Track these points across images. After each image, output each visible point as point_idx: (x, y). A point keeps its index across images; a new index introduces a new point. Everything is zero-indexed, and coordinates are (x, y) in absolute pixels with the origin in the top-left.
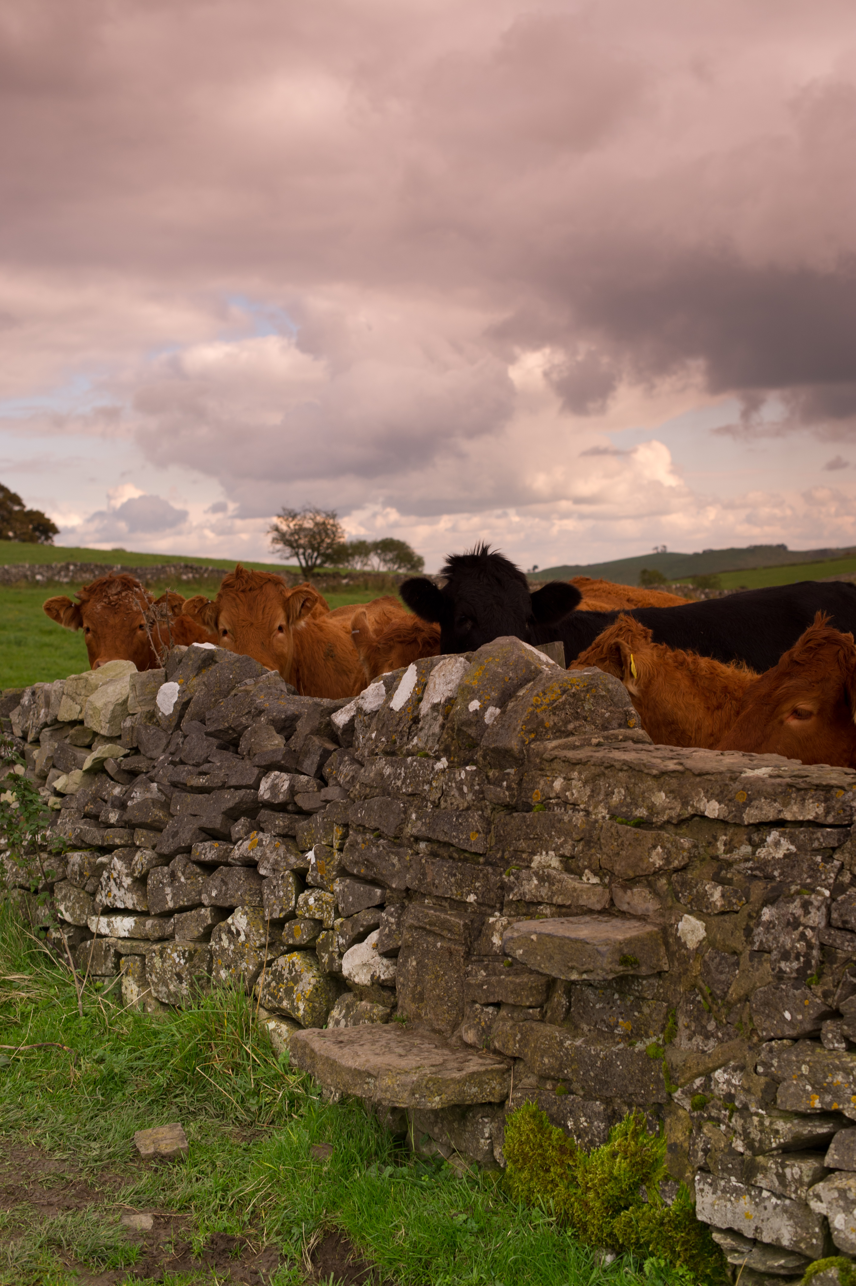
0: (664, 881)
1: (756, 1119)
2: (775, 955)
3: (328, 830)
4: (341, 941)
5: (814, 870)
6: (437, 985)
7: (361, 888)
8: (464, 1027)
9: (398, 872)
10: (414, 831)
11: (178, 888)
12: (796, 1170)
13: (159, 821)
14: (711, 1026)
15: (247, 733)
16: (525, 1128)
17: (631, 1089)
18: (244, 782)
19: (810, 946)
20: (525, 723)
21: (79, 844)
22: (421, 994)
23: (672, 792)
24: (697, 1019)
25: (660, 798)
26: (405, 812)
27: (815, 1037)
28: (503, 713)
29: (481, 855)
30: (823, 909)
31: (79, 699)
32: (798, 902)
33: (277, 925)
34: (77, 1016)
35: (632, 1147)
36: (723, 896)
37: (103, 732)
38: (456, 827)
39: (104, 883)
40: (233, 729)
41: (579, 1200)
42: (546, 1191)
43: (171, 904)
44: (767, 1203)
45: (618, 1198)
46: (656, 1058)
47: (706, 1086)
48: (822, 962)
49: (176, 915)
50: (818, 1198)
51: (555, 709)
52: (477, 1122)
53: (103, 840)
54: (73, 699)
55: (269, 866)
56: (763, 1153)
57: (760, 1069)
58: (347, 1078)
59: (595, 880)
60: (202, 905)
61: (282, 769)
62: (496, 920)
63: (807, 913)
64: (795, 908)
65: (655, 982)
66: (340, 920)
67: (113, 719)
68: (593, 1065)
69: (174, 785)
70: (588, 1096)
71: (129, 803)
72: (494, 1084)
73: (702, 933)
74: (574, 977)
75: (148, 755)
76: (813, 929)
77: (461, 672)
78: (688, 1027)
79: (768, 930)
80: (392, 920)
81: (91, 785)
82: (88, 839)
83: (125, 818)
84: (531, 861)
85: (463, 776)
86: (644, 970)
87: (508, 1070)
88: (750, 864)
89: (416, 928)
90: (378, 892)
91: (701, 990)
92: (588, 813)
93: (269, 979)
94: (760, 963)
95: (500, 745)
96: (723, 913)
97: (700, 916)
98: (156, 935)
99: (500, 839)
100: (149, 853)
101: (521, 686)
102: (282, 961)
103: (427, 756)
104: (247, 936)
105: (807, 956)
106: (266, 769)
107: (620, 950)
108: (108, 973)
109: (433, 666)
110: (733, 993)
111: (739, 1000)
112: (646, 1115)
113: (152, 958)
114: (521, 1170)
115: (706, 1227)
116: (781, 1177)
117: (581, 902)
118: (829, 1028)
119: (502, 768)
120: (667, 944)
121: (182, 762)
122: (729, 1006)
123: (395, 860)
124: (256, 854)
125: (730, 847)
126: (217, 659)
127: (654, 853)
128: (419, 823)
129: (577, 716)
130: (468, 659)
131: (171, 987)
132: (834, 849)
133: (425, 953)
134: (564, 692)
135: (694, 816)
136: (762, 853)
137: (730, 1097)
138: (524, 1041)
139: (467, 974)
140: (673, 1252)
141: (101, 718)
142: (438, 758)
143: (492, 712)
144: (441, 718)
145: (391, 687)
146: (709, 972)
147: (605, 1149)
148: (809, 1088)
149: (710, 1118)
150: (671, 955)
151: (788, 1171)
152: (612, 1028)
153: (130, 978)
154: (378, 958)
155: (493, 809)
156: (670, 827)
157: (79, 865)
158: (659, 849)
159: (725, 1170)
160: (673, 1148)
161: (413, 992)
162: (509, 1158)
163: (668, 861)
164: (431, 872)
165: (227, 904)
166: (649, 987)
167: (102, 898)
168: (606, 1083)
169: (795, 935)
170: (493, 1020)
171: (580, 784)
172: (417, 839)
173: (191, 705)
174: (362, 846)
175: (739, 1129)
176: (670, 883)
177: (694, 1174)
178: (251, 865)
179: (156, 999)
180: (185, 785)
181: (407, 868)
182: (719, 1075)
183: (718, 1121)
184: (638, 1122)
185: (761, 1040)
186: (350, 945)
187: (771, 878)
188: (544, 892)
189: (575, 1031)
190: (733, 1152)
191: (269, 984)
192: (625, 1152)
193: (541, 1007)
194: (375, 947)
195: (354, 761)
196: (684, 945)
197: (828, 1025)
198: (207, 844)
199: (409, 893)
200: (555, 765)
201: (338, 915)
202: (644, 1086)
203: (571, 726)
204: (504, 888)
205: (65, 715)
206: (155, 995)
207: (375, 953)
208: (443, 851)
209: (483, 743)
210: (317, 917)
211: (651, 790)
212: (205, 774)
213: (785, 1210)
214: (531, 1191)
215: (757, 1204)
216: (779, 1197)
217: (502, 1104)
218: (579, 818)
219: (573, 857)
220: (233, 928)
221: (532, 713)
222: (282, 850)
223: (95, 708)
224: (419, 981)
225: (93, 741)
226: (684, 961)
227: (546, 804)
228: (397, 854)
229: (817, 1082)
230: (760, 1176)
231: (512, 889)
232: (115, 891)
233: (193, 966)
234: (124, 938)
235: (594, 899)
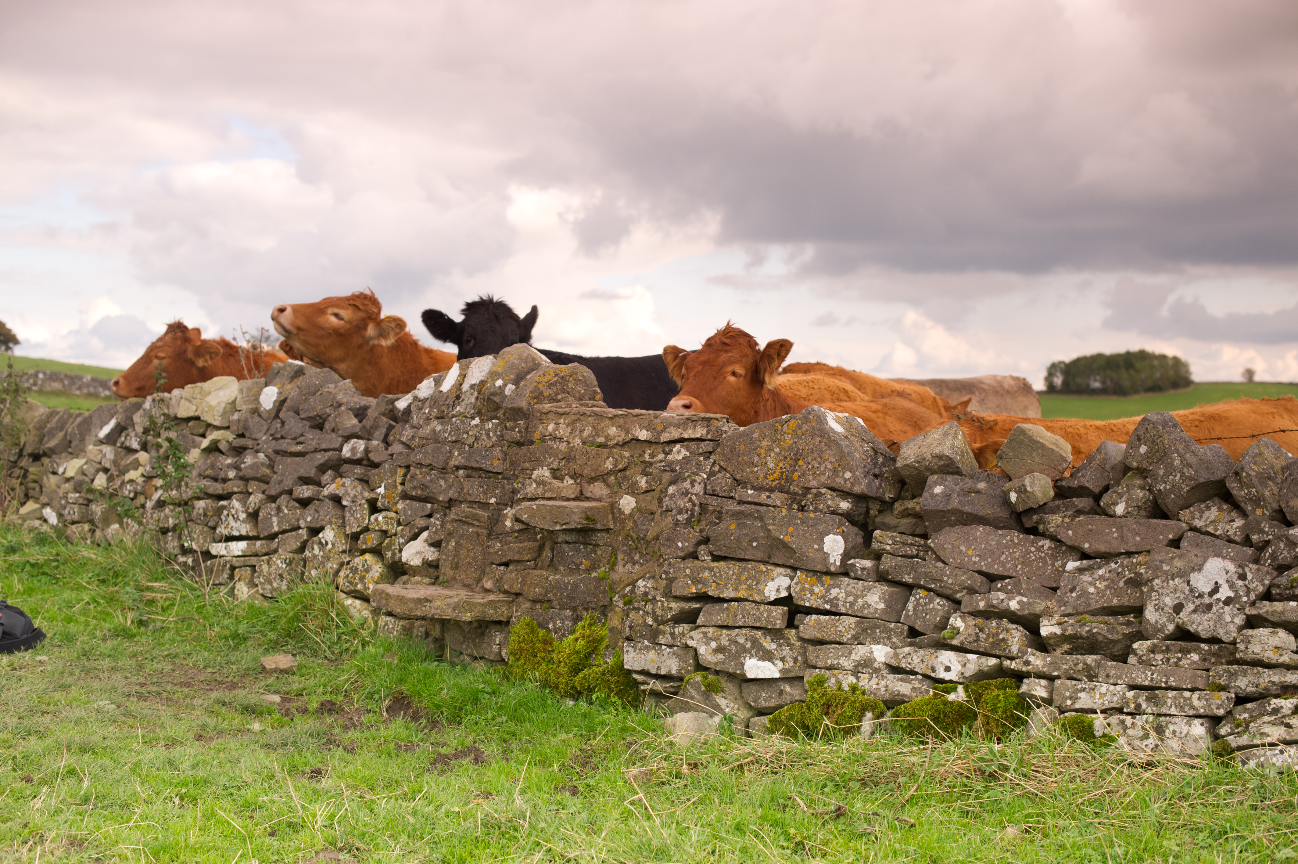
0: (613, 478)
1: (659, 603)
2: (674, 512)
3: (394, 473)
4: (402, 541)
5: (699, 465)
6: (468, 556)
7: (416, 504)
8: (484, 580)
9: (445, 490)
10: (457, 463)
11: (282, 517)
12: (681, 629)
13: (267, 476)
14: (637, 557)
15: (330, 419)
16: (522, 632)
17: (588, 599)
18: (332, 447)
19: (694, 505)
20: (531, 392)
21: (202, 495)
22: (457, 564)
23: (620, 426)
24: (629, 554)
25: (613, 431)
26: (450, 452)
27: (694, 556)
28: (517, 388)
29: (499, 473)
30: (702, 484)
31: (194, 402)
32: (688, 481)
33: (355, 537)
34: (204, 606)
35: (588, 632)
36: (647, 482)
37: (216, 423)
38: (484, 458)
39: (224, 519)
40: (320, 417)
41: (554, 671)
42: (534, 669)
43: (276, 529)
44: (664, 652)
45: (578, 664)
46: (603, 579)
47: (632, 591)
48: (700, 514)
49: (280, 536)
50: (692, 638)
51: (550, 385)
52: (492, 636)
53: (223, 489)
54: (190, 401)
55: (349, 499)
56: (664, 623)
57: (663, 576)
58: (411, 605)
59: (572, 482)
60: (299, 528)
61: (359, 437)
62: (509, 512)
63: (693, 486)
64: (687, 485)
65: (604, 534)
66: (401, 528)
67: (224, 414)
68: (566, 589)
69: (277, 452)
70: (562, 608)
71: (243, 466)
72: (503, 609)
73: (634, 504)
74: (558, 527)
75: (253, 436)
76: (696, 495)
77: (490, 365)
78: (623, 560)
79: (671, 498)
80: (438, 523)
81: (206, 459)
82: (211, 491)
83: (241, 474)
84: (532, 474)
85: (490, 426)
86: (599, 526)
87: (513, 601)
88: (663, 464)
89: (456, 521)
90: (429, 505)
91: (632, 537)
92: (568, 442)
93: (347, 572)
94: (666, 517)
95: (515, 405)
96: (646, 492)
97: (633, 494)
98: (264, 551)
99: (512, 463)
100: (260, 496)
101: (529, 373)
102: (358, 561)
103: (466, 417)
104: (333, 545)
105: (692, 510)
106: (347, 438)
107: (586, 512)
108: (224, 582)
109: (470, 363)
110: (650, 536)
111: (653, 539)
112: (596, 614)
113: (261, 565)
114: (518, 659)
115: (630, 672)
116: (672, 634)
117: (563, 495)
118: (702, 549)
119: (515, 420)
120: (613, 513)
121: (283, 437)
122: (648, 543)
123: (442, 483)
124: (340, 492)
125: (652, 456)
126: (306, 372)
127: (608, 461)
128: (460, 458)
129: (563, 391)
130: (495, 357)
131: (275, 585)
132: (710, 453)
133: (462, 536)
134: (556, 375)
135: (632, 439)
136: (670, 457)
137: (646, 594)
138: (524, 582)
139: (488, 547)
140: (609, 688)
141: (215, 413)
142: (473, 418)
143: (510, 388)
144: (476, 394)
145: (438, 382)
146: (637, 526)
147: (571, 637)
148: (690, 582)
149: (634, 609)
150: (615, 519)
151: (676, 630)
152: (578, 565)
153: (242, 583)
154: (427, 548)
155: (509, 446)
156: (618, 447)
157: (204, 509)
158: (611, 459)
159: (642, 636)
160: (612, 630)
161: (451, 563)
162: (511, 653)
163: (615, 466)
164: (467, 485)
165: (318, 526)
166: (601, 538)
167: (222, 530)
168: (574, 598)
169: (686, 499)
170: (504, 574)
171: (565, 426)
172: (458, 468)
173: (288, 401)
174: (420, 476)
175: (650, 611)
176: (616, 478)
177: (623, 643)
178: (336, 500)
179: (262, 595)
180: (286, 452)
181: (450, 487)
182: (641, 583)
183: (639, 609)
184: (592, 618)
185: (664, 560)
186: (407, 542)
187: (675, 471)
188: (540, 491)
189: (556, 571)
190: (646, 625)
191: (348, 576)
192: (583, 637)
193: (535, 560)
194: (426, 541)
195: (413, 427)
196: (623, 513)
197: (703, 547)
198: (305, 487)
199: (451, 503)
200: (549, 416)
201: (399, 524)
202: (596, 596)
203: (559, 397)
204: (514, 492)
205: (183, 413)
206: (261, 591)
207: (425, 545)
208: (475, 474)
209: (504, 405)
210: (384, 528)
211: (607, 427)
212: (301, 443)
213: (674, 654)
214: (524, 672)
215: (659, 654)
216: (670, 646)
217: (508, 623)
218: (563, 446)
219: (558, 469)
220: (323, 541)
221: (536, 387)
222: (359, 488)
223: (211, 406)
224: (457, 555)
225: (206, 430)
226: (623, 522)
227: (543, 439)
228: (444, 479)
229: (695, 578)
230: (661, 637)
231: (519, 492)
232: (232, 523)
233: (291, 569)
234: (238, 556)
235: (570, 492)
